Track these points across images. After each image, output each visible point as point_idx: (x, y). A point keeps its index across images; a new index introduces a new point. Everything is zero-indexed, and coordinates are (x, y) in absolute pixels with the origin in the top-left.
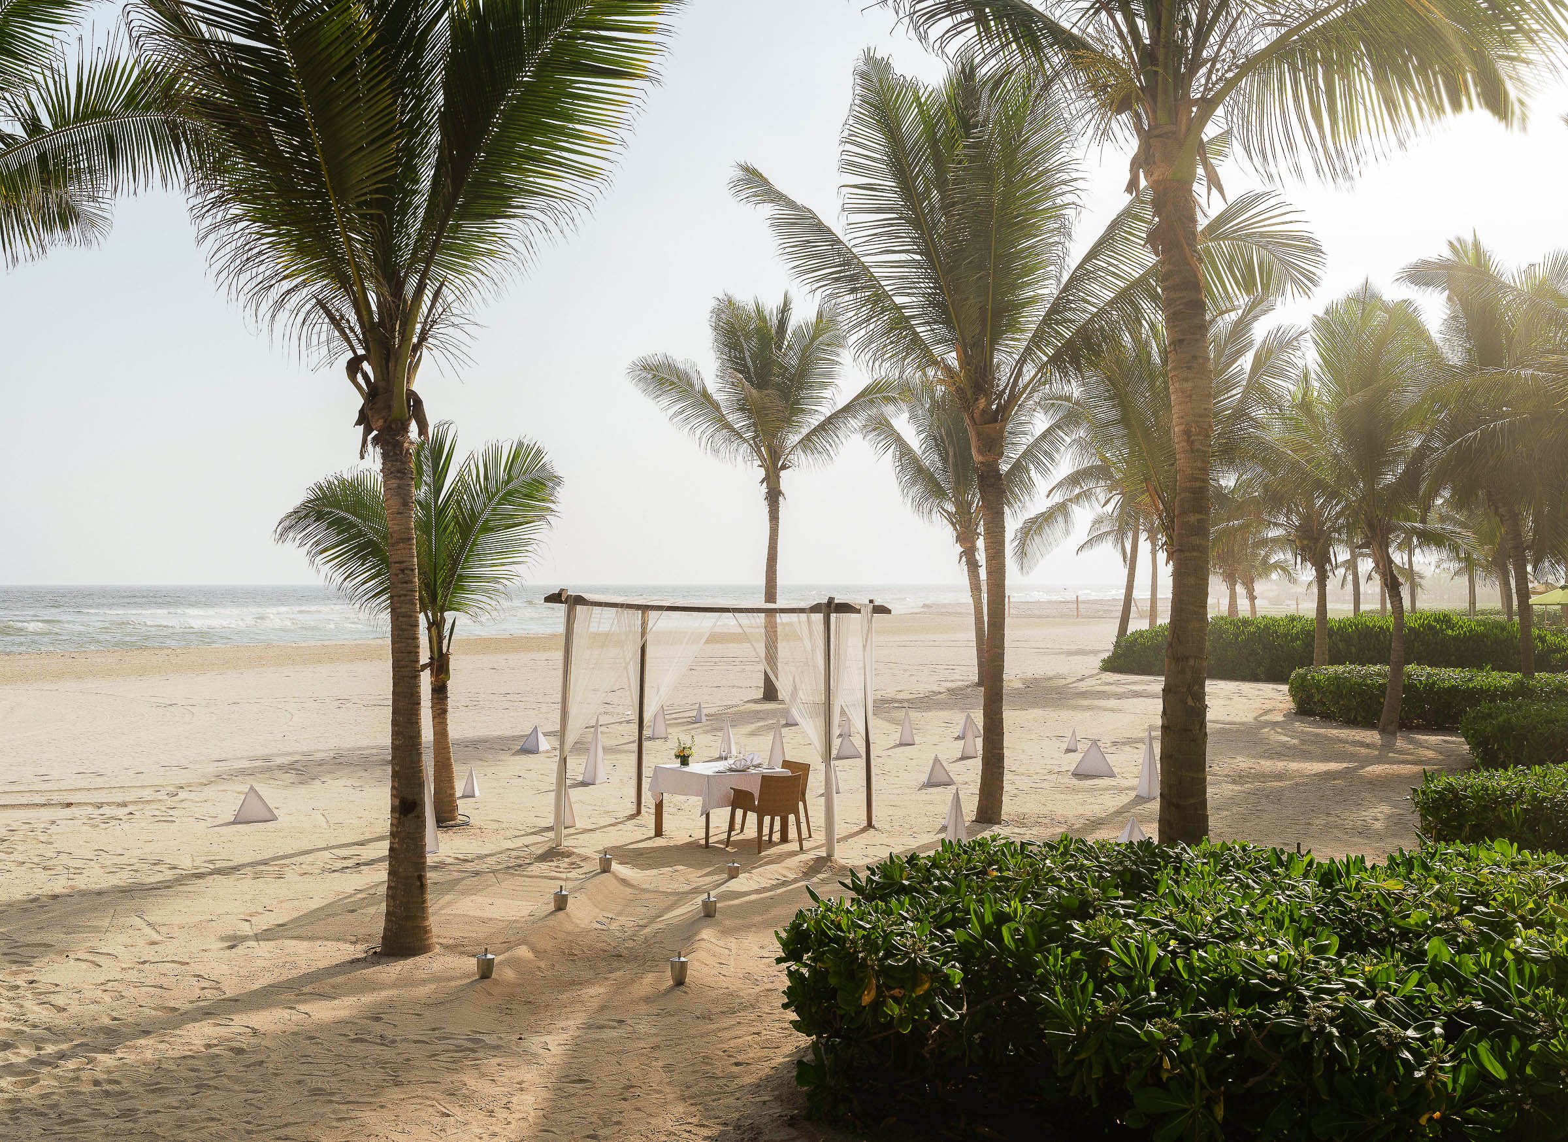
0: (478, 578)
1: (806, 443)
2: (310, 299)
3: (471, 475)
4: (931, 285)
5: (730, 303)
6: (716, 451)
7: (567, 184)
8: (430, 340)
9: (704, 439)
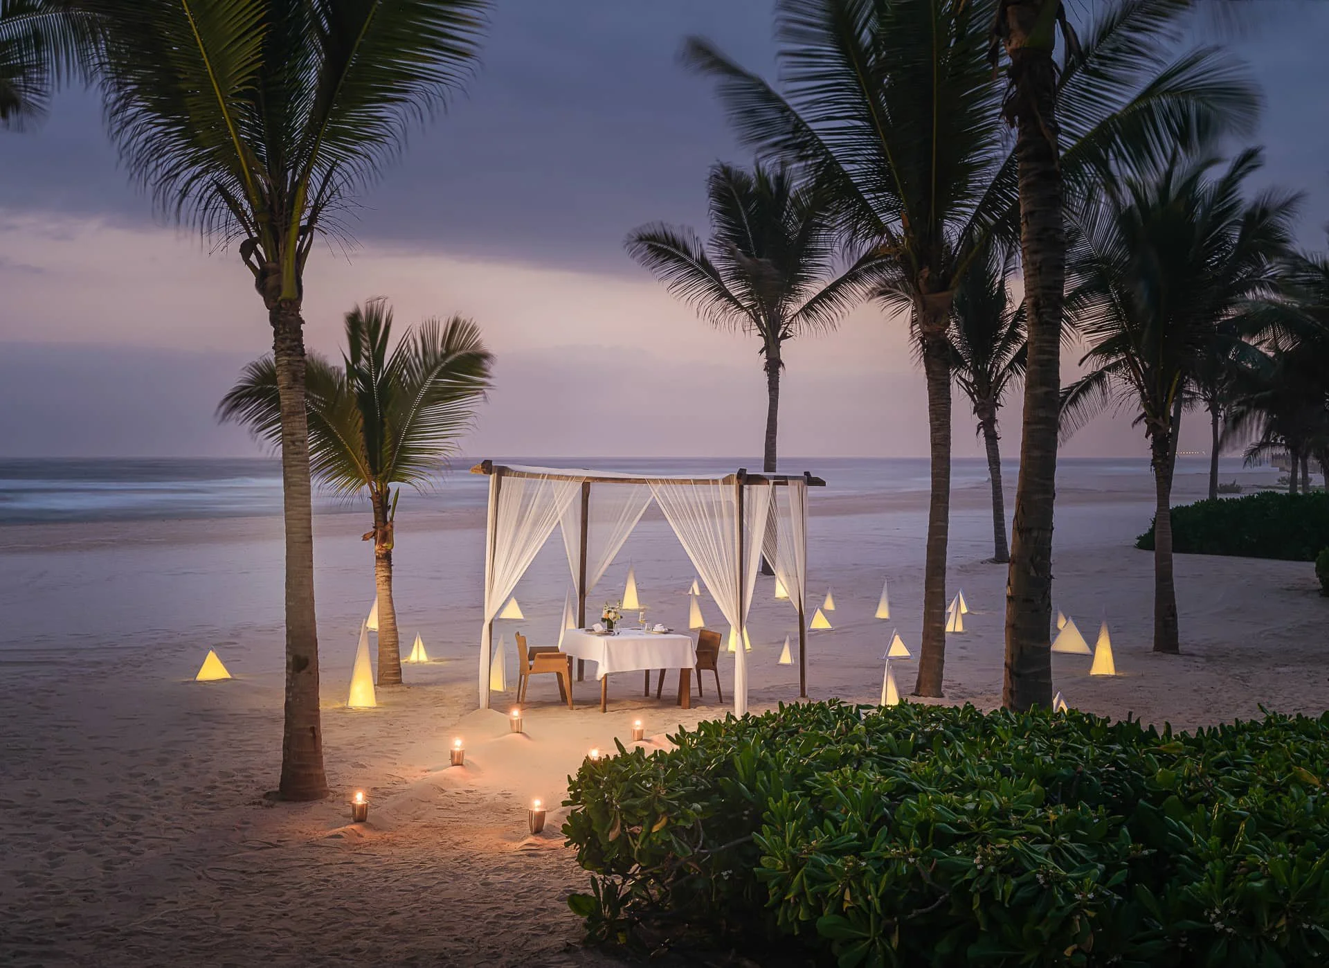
0: (420, 450)
1: (808, 310)
2: (212, 185)
3: (409, 350)
4: (875, 152)
5: (727, 171)
6: (715, 322)
7: (446, 65)
8: (320, 222)
9: (702, 311)
